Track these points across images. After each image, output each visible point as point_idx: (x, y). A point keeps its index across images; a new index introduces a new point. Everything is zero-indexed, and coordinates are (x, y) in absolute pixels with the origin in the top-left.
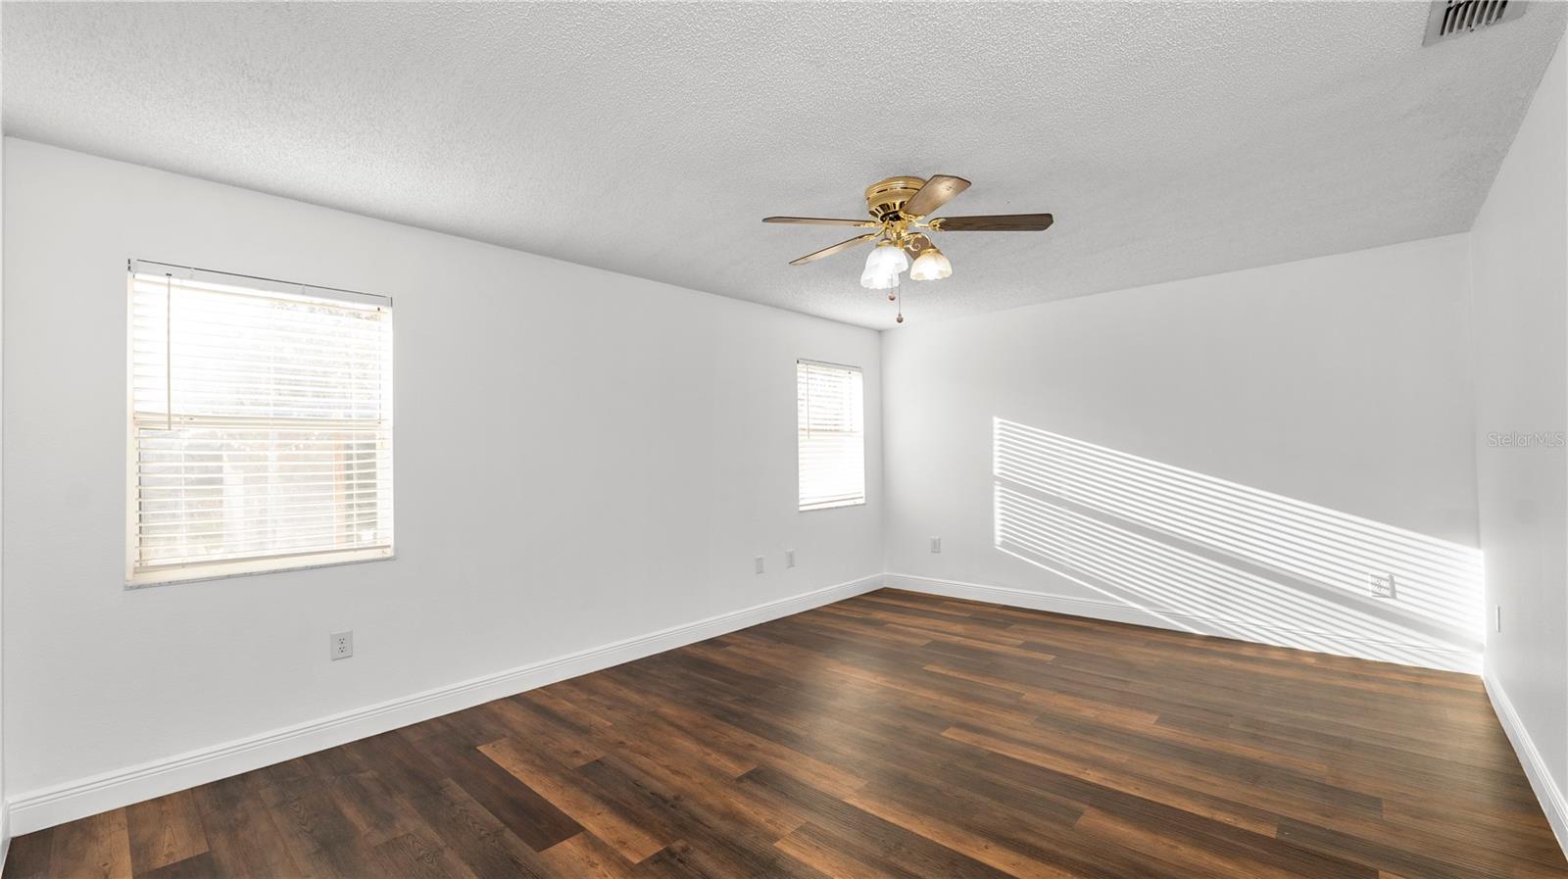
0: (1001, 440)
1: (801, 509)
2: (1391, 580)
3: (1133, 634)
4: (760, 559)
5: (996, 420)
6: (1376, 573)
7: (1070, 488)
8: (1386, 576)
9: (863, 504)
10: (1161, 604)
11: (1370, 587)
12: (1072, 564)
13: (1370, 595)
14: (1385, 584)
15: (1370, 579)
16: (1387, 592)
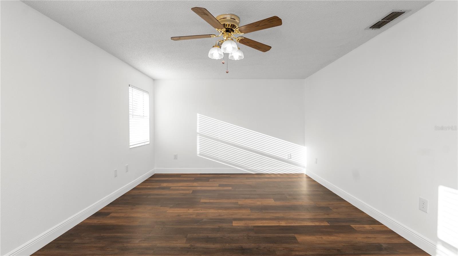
0: (199, 121)
1: (130, 147)
2: (291, 155)
3: (241, 176)
4: (116, 170)
5: (198, 115)
6: (288, 153)
7: (221, 136)
8: (290, 154)
9: (149, 144)
10: (245, 167)
11: (287, 156)
12: (221, 158)
13: (287, 158)
14: (290, 156)
15: (287, 155)
16: (290, 158)
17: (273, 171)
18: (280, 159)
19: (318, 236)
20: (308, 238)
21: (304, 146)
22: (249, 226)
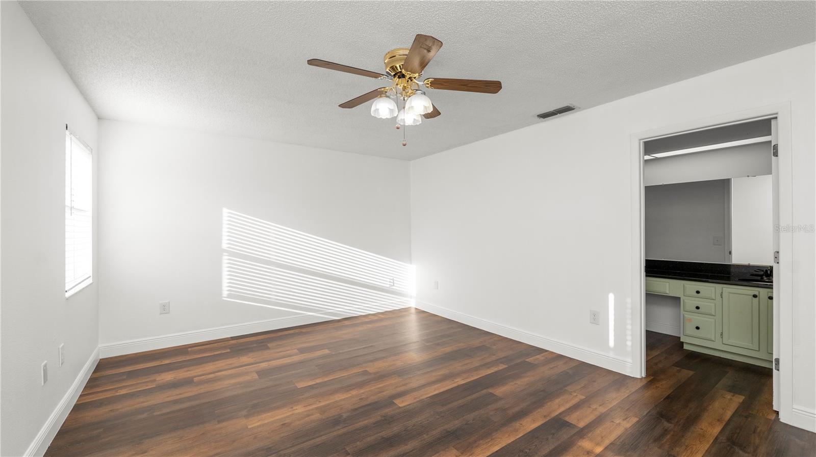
1: (67, 295)
2: (393, 279)
5: (225, 211)
6: (390, 278)
9: (92, 283)
10: (323, 309)
11: (388, 283)
13: (388, 286)
14: (392, 281)
15: (388, 280)
16: (392, 284)
17: (379, 309)
18: (376, 287)
19: (511, 383)
20: (504, 389)
21: (411, 264)
22: (423, 399)
